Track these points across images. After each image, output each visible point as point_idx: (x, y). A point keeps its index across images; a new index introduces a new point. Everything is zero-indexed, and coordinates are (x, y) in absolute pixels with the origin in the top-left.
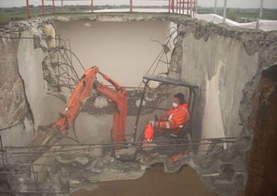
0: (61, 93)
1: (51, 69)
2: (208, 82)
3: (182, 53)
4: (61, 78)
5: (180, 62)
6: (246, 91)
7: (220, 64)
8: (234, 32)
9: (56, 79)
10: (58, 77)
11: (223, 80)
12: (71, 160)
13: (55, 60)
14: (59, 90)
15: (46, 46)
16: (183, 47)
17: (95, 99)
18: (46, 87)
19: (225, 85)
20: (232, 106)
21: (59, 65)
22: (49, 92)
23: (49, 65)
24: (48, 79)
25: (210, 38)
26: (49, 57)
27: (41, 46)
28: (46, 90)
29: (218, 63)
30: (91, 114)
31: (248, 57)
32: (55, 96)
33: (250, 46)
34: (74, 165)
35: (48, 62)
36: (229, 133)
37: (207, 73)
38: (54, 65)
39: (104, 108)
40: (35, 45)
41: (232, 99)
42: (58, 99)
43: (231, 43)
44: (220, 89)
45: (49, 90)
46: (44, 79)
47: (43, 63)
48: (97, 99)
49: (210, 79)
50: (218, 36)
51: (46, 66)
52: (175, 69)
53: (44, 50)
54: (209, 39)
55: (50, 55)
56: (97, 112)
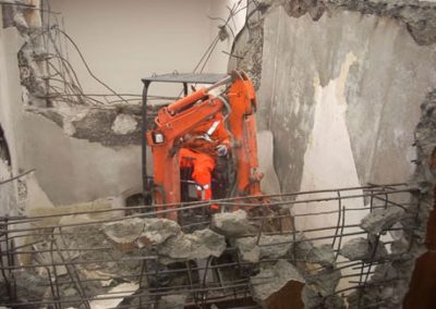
0: (54, 110)
1: (33, 65)
2: (319, 89)
3: (262, 40)
4: (51, 82)
5: (259, 55)
6: (430, 105)
7: (350, 59)
8: (386, 4)
9: (43, 85)
10: (46, 80)
11: (355, 87)
12: (134, 237)
13: (41, 50)
14: (49, 104)
15: (25, 23)
16: (265, 31)
17: (113, 119)
18: (26, 98)
19: (359, 94)
20: (376, 129)
21: (47, 59)
22: (31, 107)
23: (30, 59)
24: (29, 83)
25: (325, 14)
26: (29, 43)
27: (15, 24)
28: (26, 105)
29: (344, 58)
30: (106, 145)
31: (418, 48)
32: (43, 114)
33: (422, 29)
34: (141, 246)
35: (28, 53)
36: (367, 175)
37: (317, 74)
38: (39, 59)
39: (129, 134)
40: (4, 20)
41: (378, 119)
42: (47, 120)
43: (377, 23)
44: (348, 101)
45: (30, 103)
46: (22, 83)
47: (20, 55)
48: (118, 119)
49: (323, 83)
50: (346, 12)
51: (26, 61)
52: (250, 68)
53: (22, 30)
54: (324, 17)
55: (32, 41)
56: (118, 141)
